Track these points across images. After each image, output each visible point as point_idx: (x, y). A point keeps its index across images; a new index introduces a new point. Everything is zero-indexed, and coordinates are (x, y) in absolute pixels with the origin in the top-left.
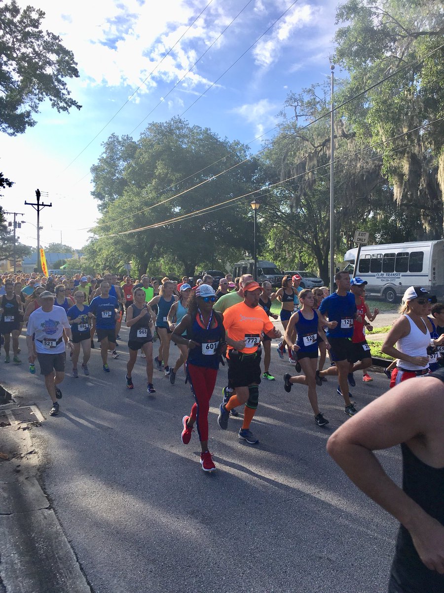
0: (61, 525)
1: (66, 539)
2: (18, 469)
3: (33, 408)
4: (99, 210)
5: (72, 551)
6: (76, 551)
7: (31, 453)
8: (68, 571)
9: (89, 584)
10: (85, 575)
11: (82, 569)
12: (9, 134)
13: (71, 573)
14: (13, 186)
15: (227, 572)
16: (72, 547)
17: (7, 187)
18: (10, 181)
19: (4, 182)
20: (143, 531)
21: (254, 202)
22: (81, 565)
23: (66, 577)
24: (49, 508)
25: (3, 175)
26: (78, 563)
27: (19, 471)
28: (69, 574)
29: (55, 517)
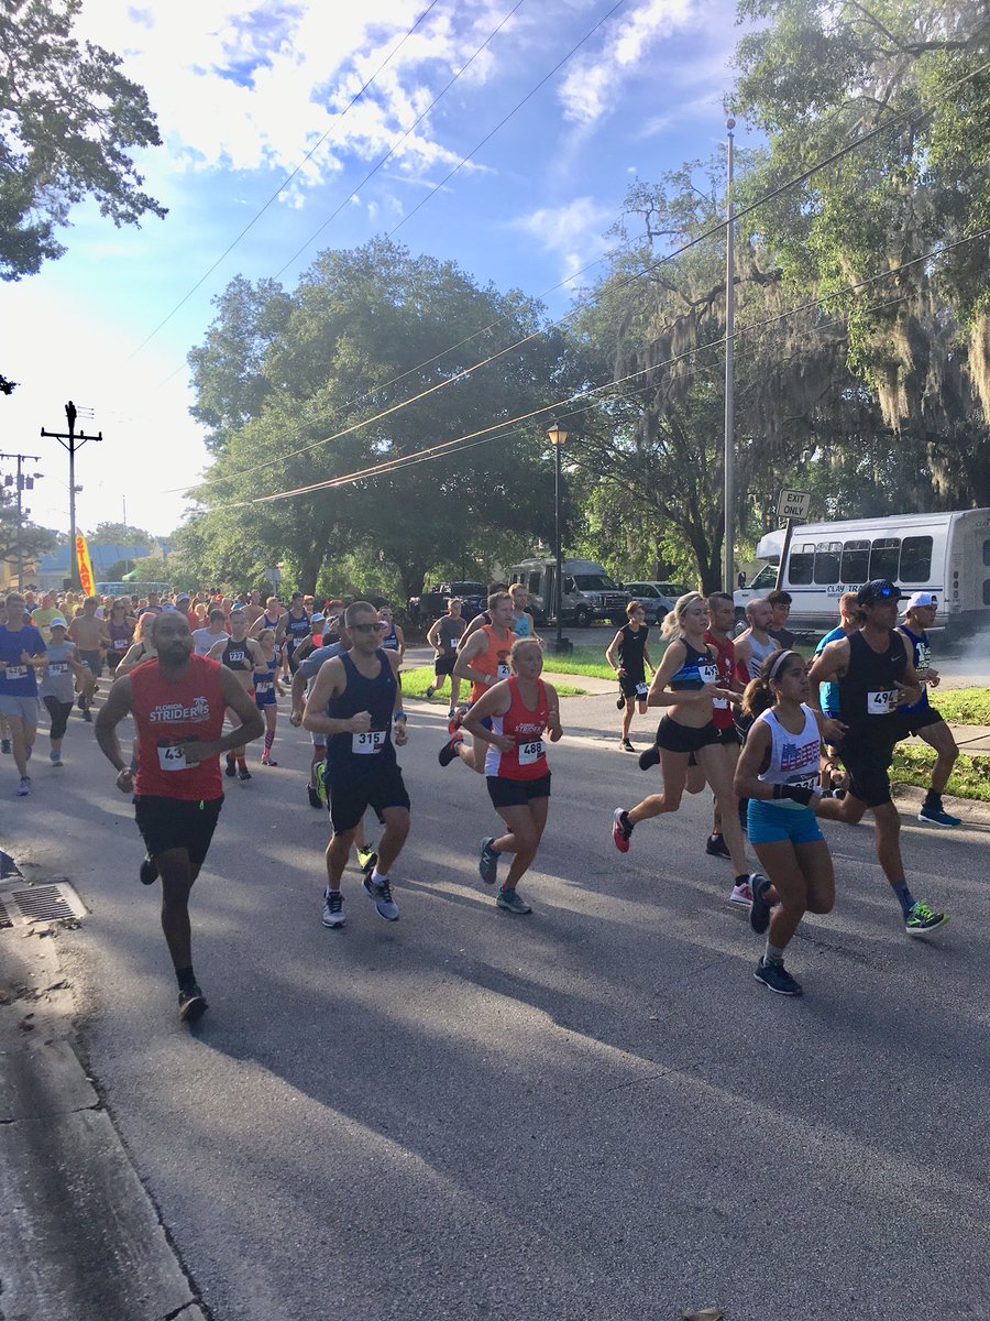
0: (125, 1143)
1: (136, 1175)
2: (29, 1022)
3: (62, 888)
4: (209, 447)
5: (149, 1201)
6: (159, 1201)
7: (57, 987)
8: (141, 1245)
9: (186, 1272)
10: (178, 1253)
11: (170, 1239)
13: (145, 1247)
14: (15, 391)
16: (149, 1192)
18: (8, 381)
20: (307, 1154)
21: (555, 427)
22: (168, 1231)
23: (135, 1257)
24: (98, 1108)
26: (161, 1227)
27: (30, 1028)
28: (142, 1252)
29: (110, 1126)
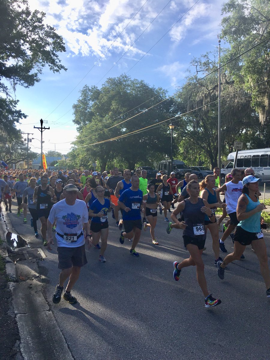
0: (56, 321)
1: (59, 329)
2: (31, 286)
3: (39, 250)
4: (78, 131)
5: (63, 337)
6: (65, 336)
9: (73, 357)
10: (71, 351)
11: (69, 348)
12: (25, 87)
13: (62, 349)
14: (27, 118)
15: (157, 351)
16: (63, 334)
17: (23, 118)
18: (25, 115)
19: (22, 115)
21: (171, 124)
22: (68, 345)
23: (60, 352)
24: (49, 310)
25: (21, 111)
26: (66, 344)
27: (31, 288)
28: (61, 350)
29: (52, 316)
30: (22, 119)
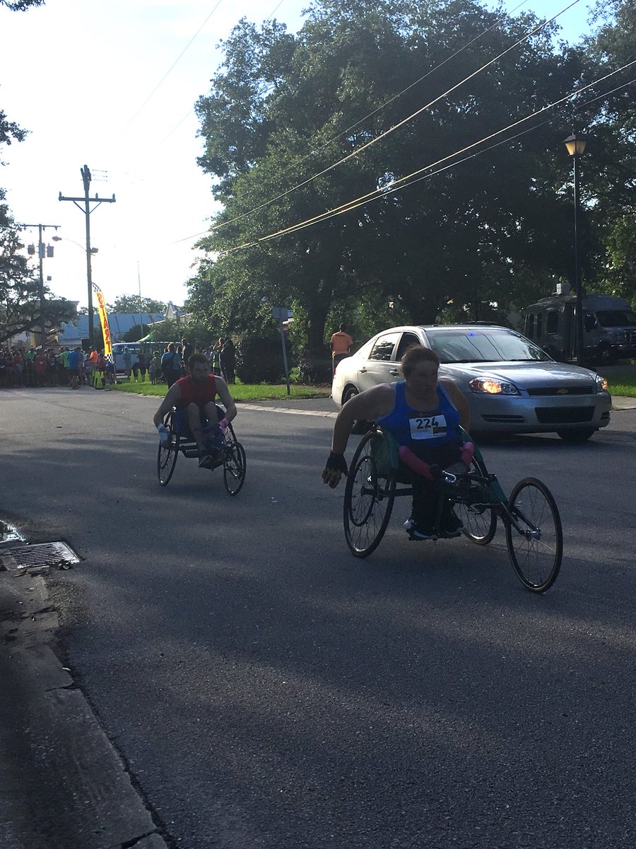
0: (96, 713)
1: (104, 735)
2: (15, 635)
3: (58, 545)
5: (116, 754)
6: (127, 755)
7: (45, 610)
8: (102, 789)
9: (149, 808)
10: (143, 794)
11: (135, 783)
13: (107, 789)
14: (27, 138)
16: (117, 747)
17: (14, 140)
18: (21, 128)
19: (7, 130)
20: (295, 723)
21: (573, 137)
22: (133, 776)
23: (95, 797)
24: (72, 687)
25: (4, 116)
26: (127, 773)
27: (14, 639)
28: (103, 792)
29: (84, 700)
30: (9, 143)
